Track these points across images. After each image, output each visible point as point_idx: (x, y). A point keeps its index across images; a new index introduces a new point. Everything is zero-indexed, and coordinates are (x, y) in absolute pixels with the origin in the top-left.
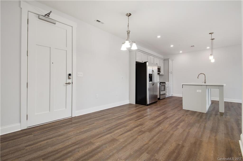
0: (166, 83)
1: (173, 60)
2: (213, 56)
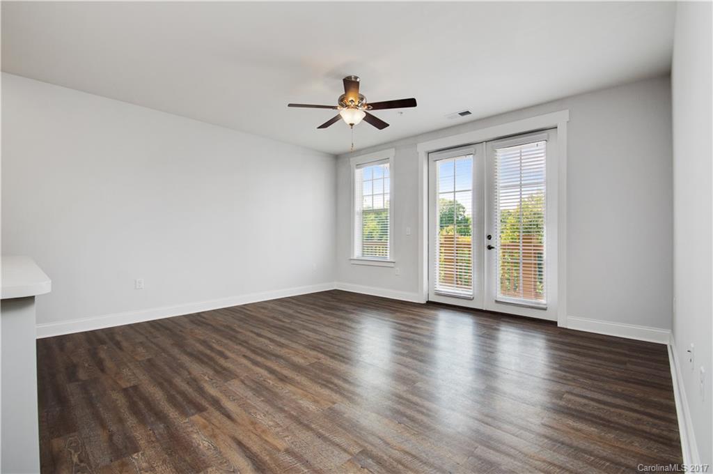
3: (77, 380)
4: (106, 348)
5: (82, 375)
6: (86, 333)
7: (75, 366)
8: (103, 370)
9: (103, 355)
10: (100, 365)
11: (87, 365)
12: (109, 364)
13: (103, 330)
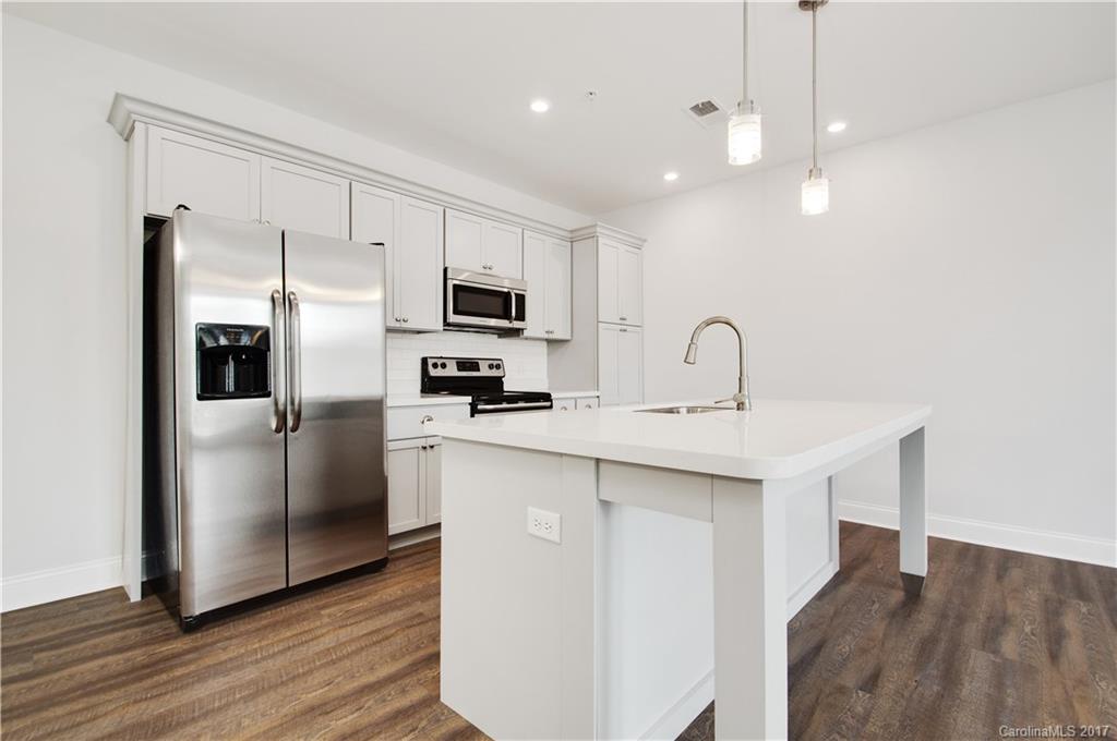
0: (553, 396)
1: (645, 241)
2: (757, 118)
3: (995, 652)
4: (1084, 610)
5: (1009, 646)
6: (1058, 562)
7: (1005, 620)
8: (1054, 657)
9: (1070, 622)
10: (1055, 642)
11: (1028, 629)
12: (1074, 649)
13: (1096, 569)
